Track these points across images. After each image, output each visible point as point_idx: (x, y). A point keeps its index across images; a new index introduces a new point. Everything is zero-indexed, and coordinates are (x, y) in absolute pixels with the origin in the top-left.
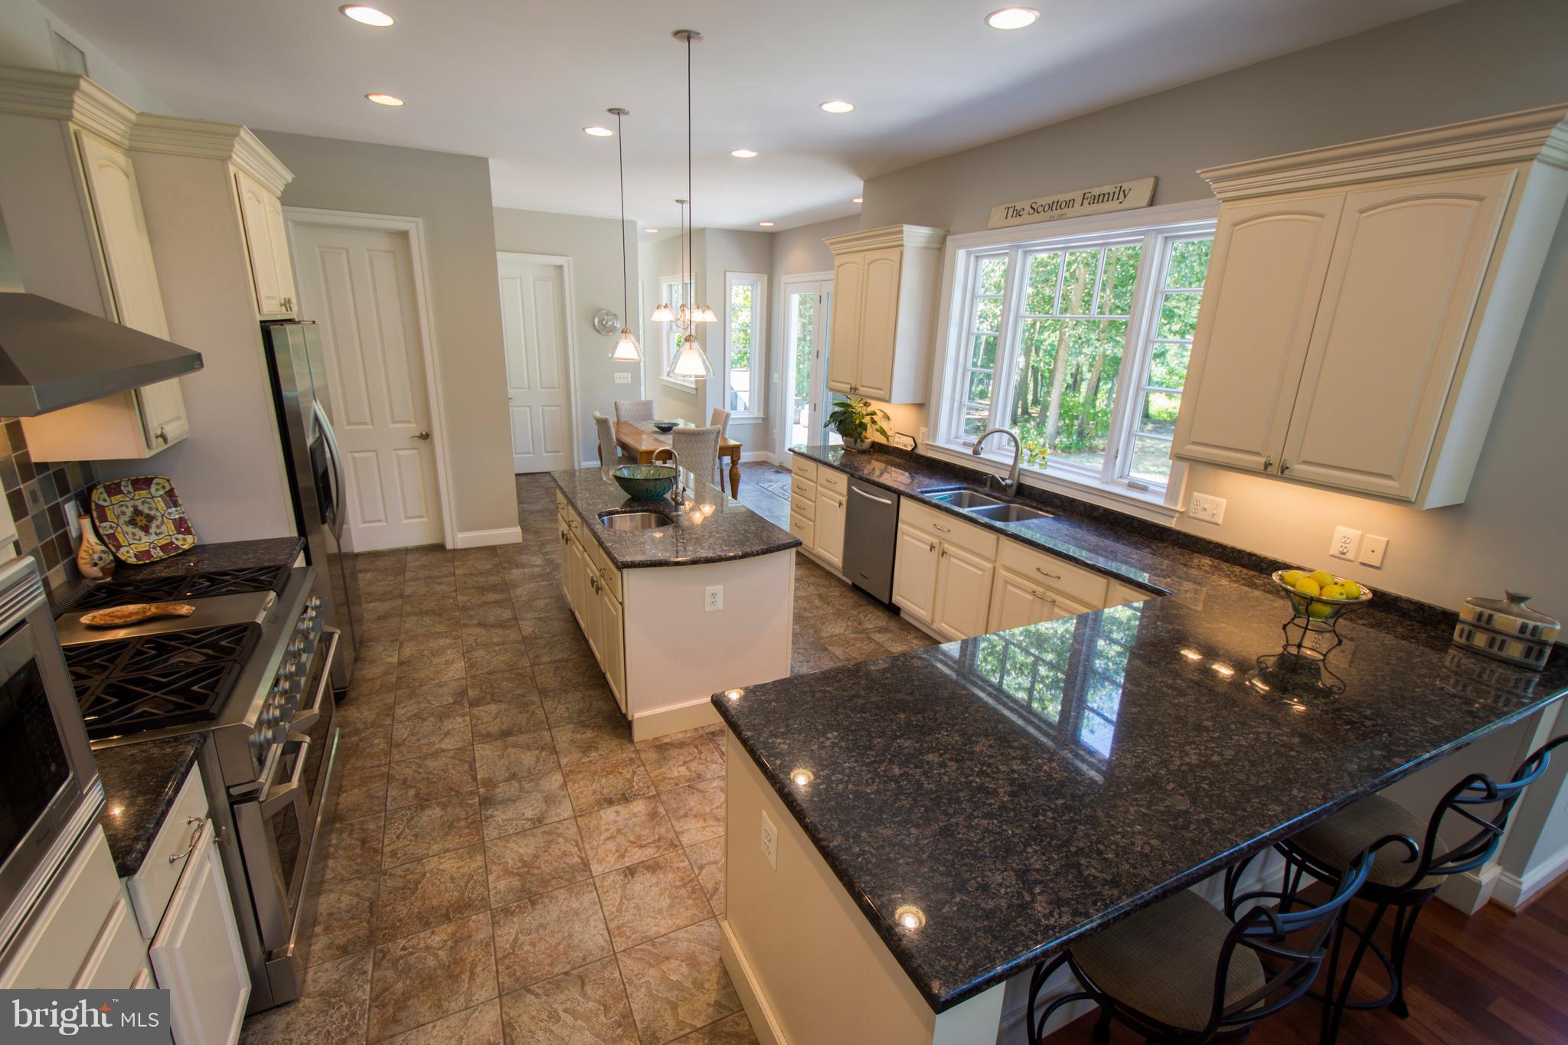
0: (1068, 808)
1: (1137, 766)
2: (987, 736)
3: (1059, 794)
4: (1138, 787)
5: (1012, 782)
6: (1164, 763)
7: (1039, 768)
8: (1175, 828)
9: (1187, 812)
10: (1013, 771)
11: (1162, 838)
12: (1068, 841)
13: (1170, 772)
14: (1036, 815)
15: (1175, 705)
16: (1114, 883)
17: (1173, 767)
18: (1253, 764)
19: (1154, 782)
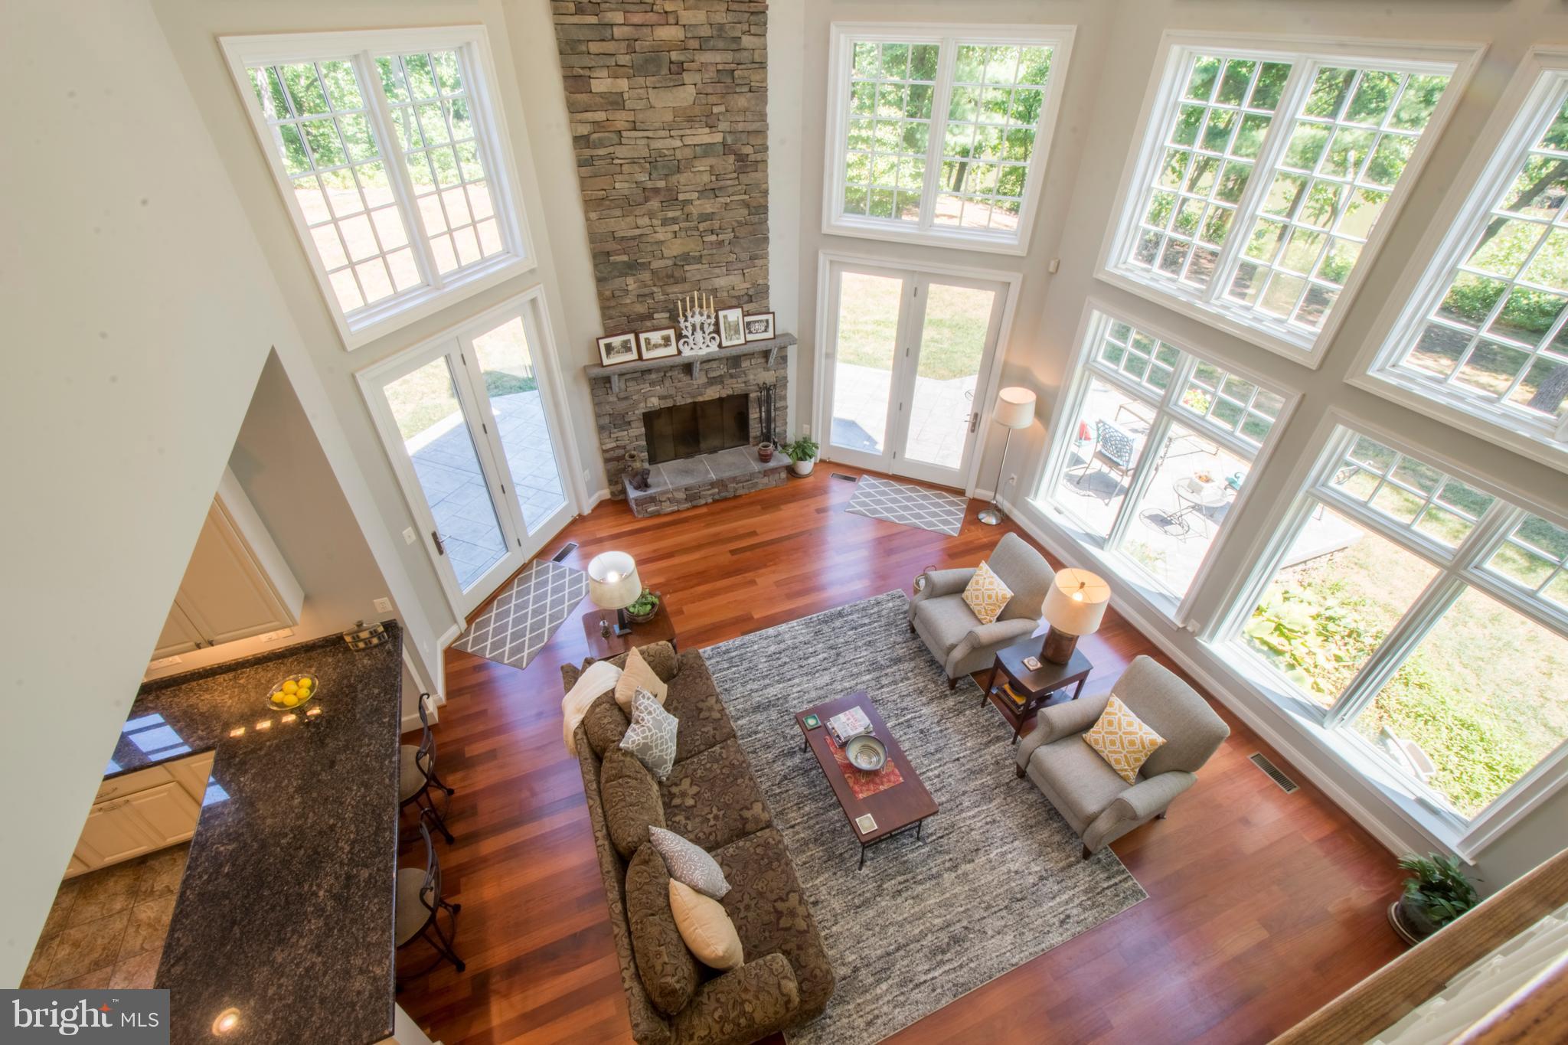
0: (340, 930)
1: (337, 878)
2: (273, 949)
3: (331, 930)
4: (347, 887)
5: (312, 950)
6: (342, 864)
7: (311, 931)
8: (374, 886)
9: (370, 874)
10: (306, 946)
11: (376, 896)
12: (357, 939)
13: (348, 865)
14: (336, 949)
15: (312, 827)
16: (384, 932)
17: (346, 861)
18: (362, 822)
19: (349, 877)
